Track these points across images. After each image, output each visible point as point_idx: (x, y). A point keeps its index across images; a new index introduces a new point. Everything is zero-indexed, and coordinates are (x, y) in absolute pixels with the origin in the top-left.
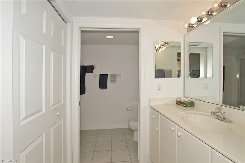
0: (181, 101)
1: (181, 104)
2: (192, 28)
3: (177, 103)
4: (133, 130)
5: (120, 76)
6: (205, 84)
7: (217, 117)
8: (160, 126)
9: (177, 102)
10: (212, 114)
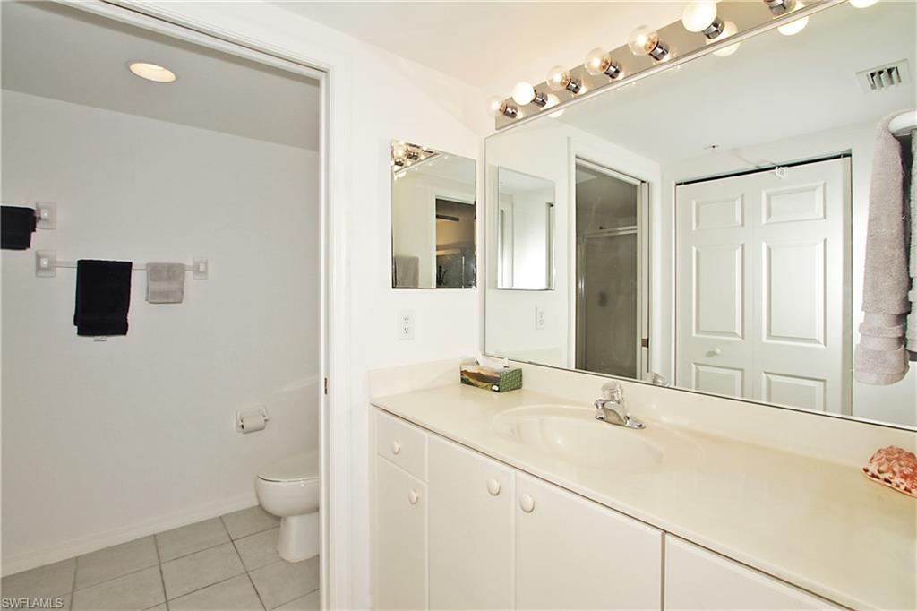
0: (482, 372)
1: (480, 383)
2: (510, 120)
3: (464, 381)
4: (276, 513)
5: (205, 273)
6: (536, 308)
7: (607, 416)
8: (427, 480)
9: (466, 377)
10: (597, 407)
